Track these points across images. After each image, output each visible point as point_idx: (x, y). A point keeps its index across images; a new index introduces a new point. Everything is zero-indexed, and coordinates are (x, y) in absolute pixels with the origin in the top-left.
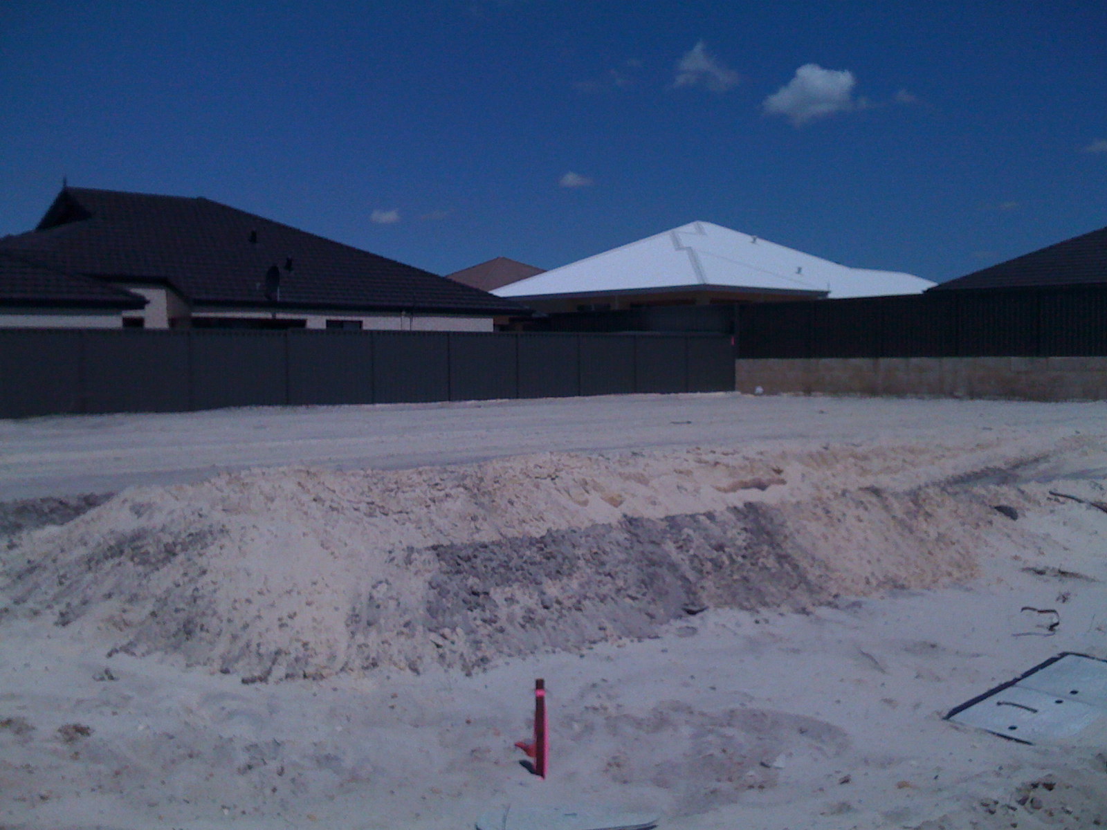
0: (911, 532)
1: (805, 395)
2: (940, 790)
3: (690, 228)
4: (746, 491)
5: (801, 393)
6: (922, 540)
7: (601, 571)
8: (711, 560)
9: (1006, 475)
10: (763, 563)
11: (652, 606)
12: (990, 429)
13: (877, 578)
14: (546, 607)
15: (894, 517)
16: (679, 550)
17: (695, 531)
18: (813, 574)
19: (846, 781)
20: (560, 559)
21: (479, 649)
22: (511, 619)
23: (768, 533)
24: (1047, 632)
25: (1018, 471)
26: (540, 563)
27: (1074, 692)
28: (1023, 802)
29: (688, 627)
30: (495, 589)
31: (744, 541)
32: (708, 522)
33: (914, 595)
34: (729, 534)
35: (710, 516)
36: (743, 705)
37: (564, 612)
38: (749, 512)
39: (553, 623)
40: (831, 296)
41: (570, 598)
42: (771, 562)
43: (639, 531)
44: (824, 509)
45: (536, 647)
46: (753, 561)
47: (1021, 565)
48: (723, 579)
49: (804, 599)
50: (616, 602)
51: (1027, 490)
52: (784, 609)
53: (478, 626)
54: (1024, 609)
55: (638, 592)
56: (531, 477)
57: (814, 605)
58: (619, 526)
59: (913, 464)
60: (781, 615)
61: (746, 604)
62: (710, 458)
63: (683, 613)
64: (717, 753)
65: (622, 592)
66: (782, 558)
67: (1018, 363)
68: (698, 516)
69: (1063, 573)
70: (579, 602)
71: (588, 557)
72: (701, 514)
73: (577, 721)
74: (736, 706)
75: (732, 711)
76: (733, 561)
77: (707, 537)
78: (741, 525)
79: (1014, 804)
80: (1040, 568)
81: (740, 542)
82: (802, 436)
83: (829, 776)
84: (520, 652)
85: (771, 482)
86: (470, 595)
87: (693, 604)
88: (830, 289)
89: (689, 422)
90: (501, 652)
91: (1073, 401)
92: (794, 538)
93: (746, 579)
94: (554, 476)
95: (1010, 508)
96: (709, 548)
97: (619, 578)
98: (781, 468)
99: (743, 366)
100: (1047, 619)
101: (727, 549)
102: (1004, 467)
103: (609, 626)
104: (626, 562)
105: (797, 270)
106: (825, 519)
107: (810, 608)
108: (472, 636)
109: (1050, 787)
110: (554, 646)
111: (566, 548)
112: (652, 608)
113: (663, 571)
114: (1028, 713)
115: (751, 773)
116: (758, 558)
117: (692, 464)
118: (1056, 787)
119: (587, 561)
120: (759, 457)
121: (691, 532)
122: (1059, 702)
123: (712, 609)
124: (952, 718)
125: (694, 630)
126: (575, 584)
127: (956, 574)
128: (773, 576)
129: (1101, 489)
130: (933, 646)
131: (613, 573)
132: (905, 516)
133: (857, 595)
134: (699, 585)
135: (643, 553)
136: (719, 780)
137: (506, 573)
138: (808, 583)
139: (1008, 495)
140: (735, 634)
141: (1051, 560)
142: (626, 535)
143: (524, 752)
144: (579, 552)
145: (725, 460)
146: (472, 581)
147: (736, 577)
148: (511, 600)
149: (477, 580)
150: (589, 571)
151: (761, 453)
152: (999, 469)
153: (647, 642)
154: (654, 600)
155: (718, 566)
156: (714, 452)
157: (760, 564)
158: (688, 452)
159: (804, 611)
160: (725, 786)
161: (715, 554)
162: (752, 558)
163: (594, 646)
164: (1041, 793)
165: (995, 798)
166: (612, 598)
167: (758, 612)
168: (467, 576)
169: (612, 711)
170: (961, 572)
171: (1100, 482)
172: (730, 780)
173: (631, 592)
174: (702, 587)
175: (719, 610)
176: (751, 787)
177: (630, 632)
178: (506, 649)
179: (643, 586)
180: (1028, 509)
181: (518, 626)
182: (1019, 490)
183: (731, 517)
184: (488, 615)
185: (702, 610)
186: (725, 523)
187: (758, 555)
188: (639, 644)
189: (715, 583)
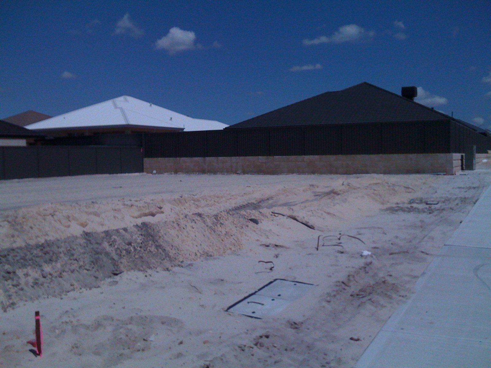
0: (214, 231)
1: (174, 174)
2: (221, 343)
3: (121, 98)
4: (145, 217)
5: (173, 173)
6: (219, 235)
7: (72, 258)
8: (125, 250)
9: (256, 206)
10: (149, 250)
11: (97, 273)
12: (250, 187)
13: (200, 253)
14: (44, 277)
15: (207, 226)
16: (110, 246)
17: (118, 237)
18: (172, 253)
19: (181, 343)
20: (51, 253)
21: (10, 299)
22: (27, 284)
23: (152, 236)
24: (269, 271)
25: (260, 204)
26: (41, 256)
27: (279, 295)
28: (256, 345)
29: (114, 281)
30: (19, 270)
31: (141, 240)
32: (124, 232)
33: (215, 259)
34: (134, 237)
35: (125, 230)
36: (136, 314)
37: (53, 279)
38: (143, 227)
39: (48, 284)
40: (185, 130)
41: (56, 272)
42: (153, 249)
43: (91, 239)
44: (177, 224)
45: (39, 296)
46: (145, 249)
47: (260, 243)
48: (131, 258)
49: (168, 264)
50: (79, 272)
51: (263, 212)
52: (158, 269)
53: (10, 288)
54: (259, 262)
55: (90, 267)
56: (41, 215)
57: (172, 266)
58: (81, 237)
59: (218, 202)
60: (157, 272)
61: (141, 268)
62: (129, 203)
63: (112, 275)
64: (123, 337)
65: (82, 267)
66: (158, 247)
67: (262, 159)
68: (119, 230)
69: (277, 246)
70: (61, 274)
71: (65, 252)
72: (120, 229)
73: (58, 329)
74: (133, 315)
75: (132, 317)
76: (135, 250)
77: (123, 240)
78: (139, 233)
79: (252, 346)
80: (267, 244)
81: (139, 241)
82: (172, 192)
83: (174, 342)
84: (31, 299)
85: (157, 213)
86: (6, 273)
87: (116, 270)
88: (185, 127)
89: (121, 187)
90: (21, 300)
91: (284, 174)
92: (164, 237)
93: (141, 257)
94: (53, 214)
95: (255, 220)
96: (124, 244)
97: (81, 261)
98: (162, 206)
99: (147, 161)
100: (269, 265)
101: (132, 244)
102: (255, 202)
103: (75, 284)
104: (84, 253)
105: (170, 119)
106: (178, 228)
107: (170, 268)
108: (7, 293)
109: (267, 337)
110: (48, 295)
111: (55, 249)
112: (97, 274)
113: (102, 256)
114: (260, 305)
115: (139, 344)
116: (147, 247)
117: (121, 206)
118: (270, 336)
119: (65, 254)
120: (152, 202)
121: (116, 237)
122: (273, 300)
123: (125, 273)
124: (229, 311)
125: (117, 282)
126: (59, 265)
127: (233, 249)
128: (154, 255)
129: (293, 210)
130: (222, 280)
131: (78, 259)
132: (212, 225)
133: (191, 260)
134: (119, 261)
135: (92, 248)
136: (124, 349)
137: (24, 262)
138: (169, 257)
139: (255, 214)
140: (136, 283)
141: (272, 240)
142: (84, 241)
143: (31, 345)
144: (61, 250)
145: (136, 203)
146: (7, 267)
147: (137, 257)
148: (27, 275)
149: (9, 266)
150: (66, 259)
151: (153, 200)
152: (254, 204)
153: (94, 290)
154: (98, 270)
155: (128, 252)
156: (131, 200)
157: (148, 250)
158: (119, 201)
159: (168, 269)
160: (127, 351)
161: (127, 247)
162: (144, 247)
163: (68, 294)
164: (264, 340)
165: (245, 344)
166: (77, 271)
167: (146, 272)
168: (4, 264)
169: (75, 323)
170: (235, 248)
171: (292, 207)
172: (129, 348)
173: (87, 267)
174: (121, 262)
175: (129, 272)
176: (139, 350)
177: (86, 286)
178: (24, 298)
179: (92, 264)
180: (263, 220)
181: (30, 287)
182: (259, 212)
183: (135, 229)
184: (15, 282)
185: (120, 273)
186: (132, 232)
187: (147, 246)
188: (90, 291)
189: (127, 260)
